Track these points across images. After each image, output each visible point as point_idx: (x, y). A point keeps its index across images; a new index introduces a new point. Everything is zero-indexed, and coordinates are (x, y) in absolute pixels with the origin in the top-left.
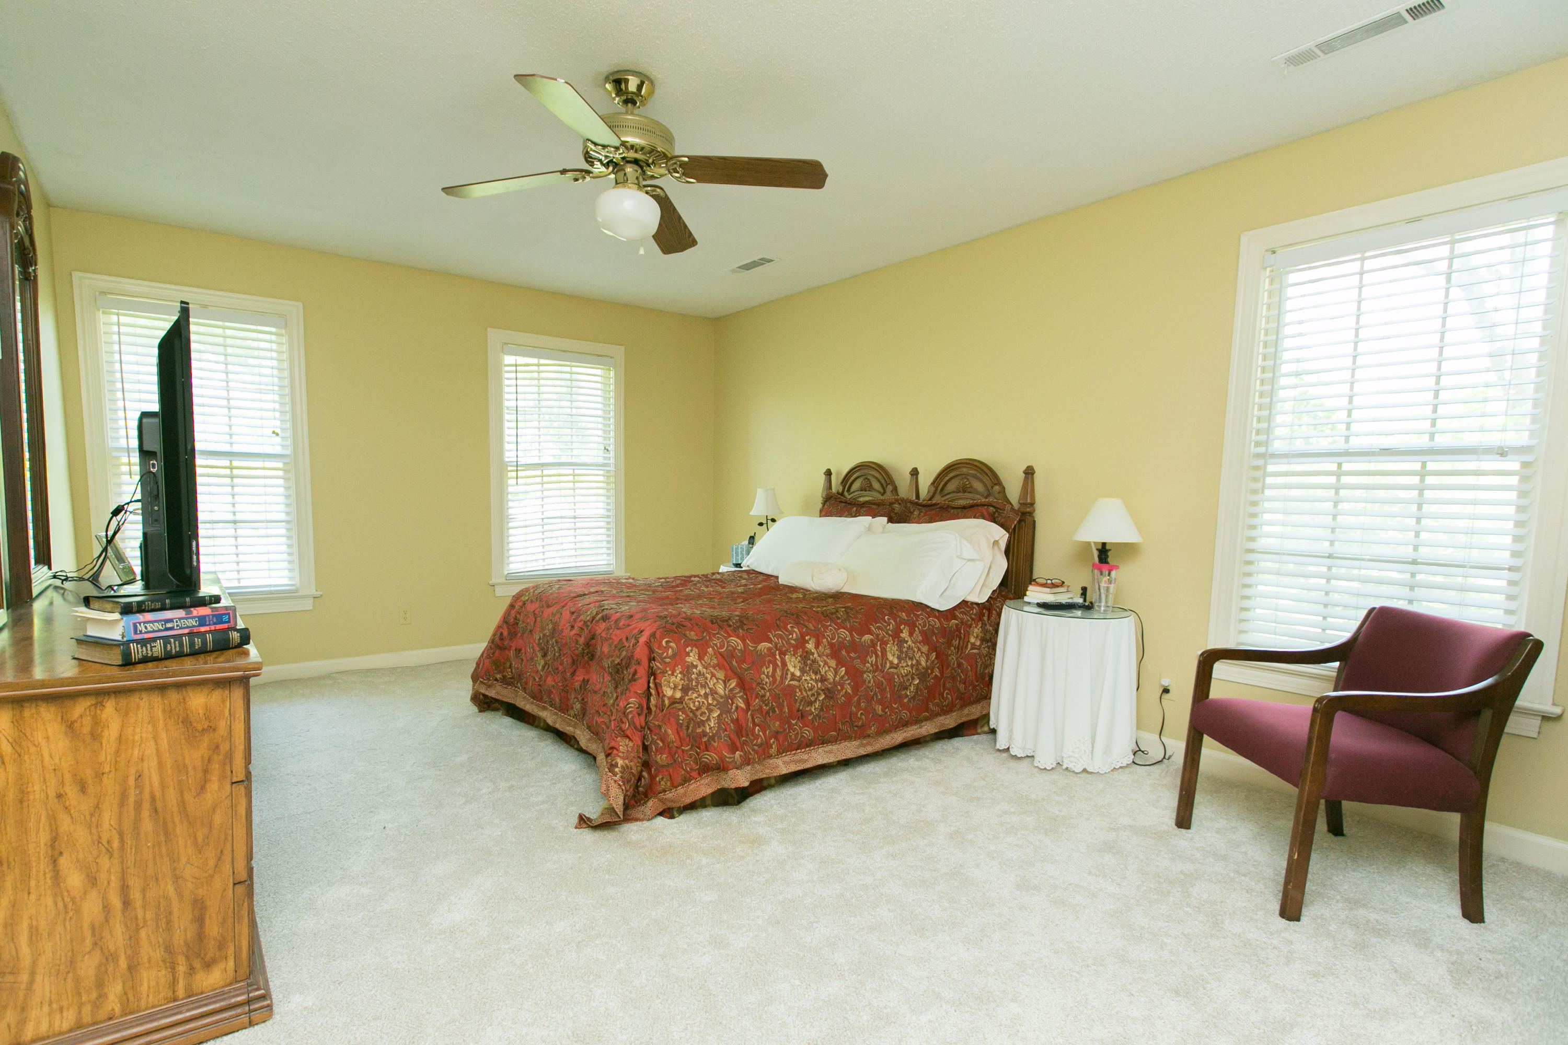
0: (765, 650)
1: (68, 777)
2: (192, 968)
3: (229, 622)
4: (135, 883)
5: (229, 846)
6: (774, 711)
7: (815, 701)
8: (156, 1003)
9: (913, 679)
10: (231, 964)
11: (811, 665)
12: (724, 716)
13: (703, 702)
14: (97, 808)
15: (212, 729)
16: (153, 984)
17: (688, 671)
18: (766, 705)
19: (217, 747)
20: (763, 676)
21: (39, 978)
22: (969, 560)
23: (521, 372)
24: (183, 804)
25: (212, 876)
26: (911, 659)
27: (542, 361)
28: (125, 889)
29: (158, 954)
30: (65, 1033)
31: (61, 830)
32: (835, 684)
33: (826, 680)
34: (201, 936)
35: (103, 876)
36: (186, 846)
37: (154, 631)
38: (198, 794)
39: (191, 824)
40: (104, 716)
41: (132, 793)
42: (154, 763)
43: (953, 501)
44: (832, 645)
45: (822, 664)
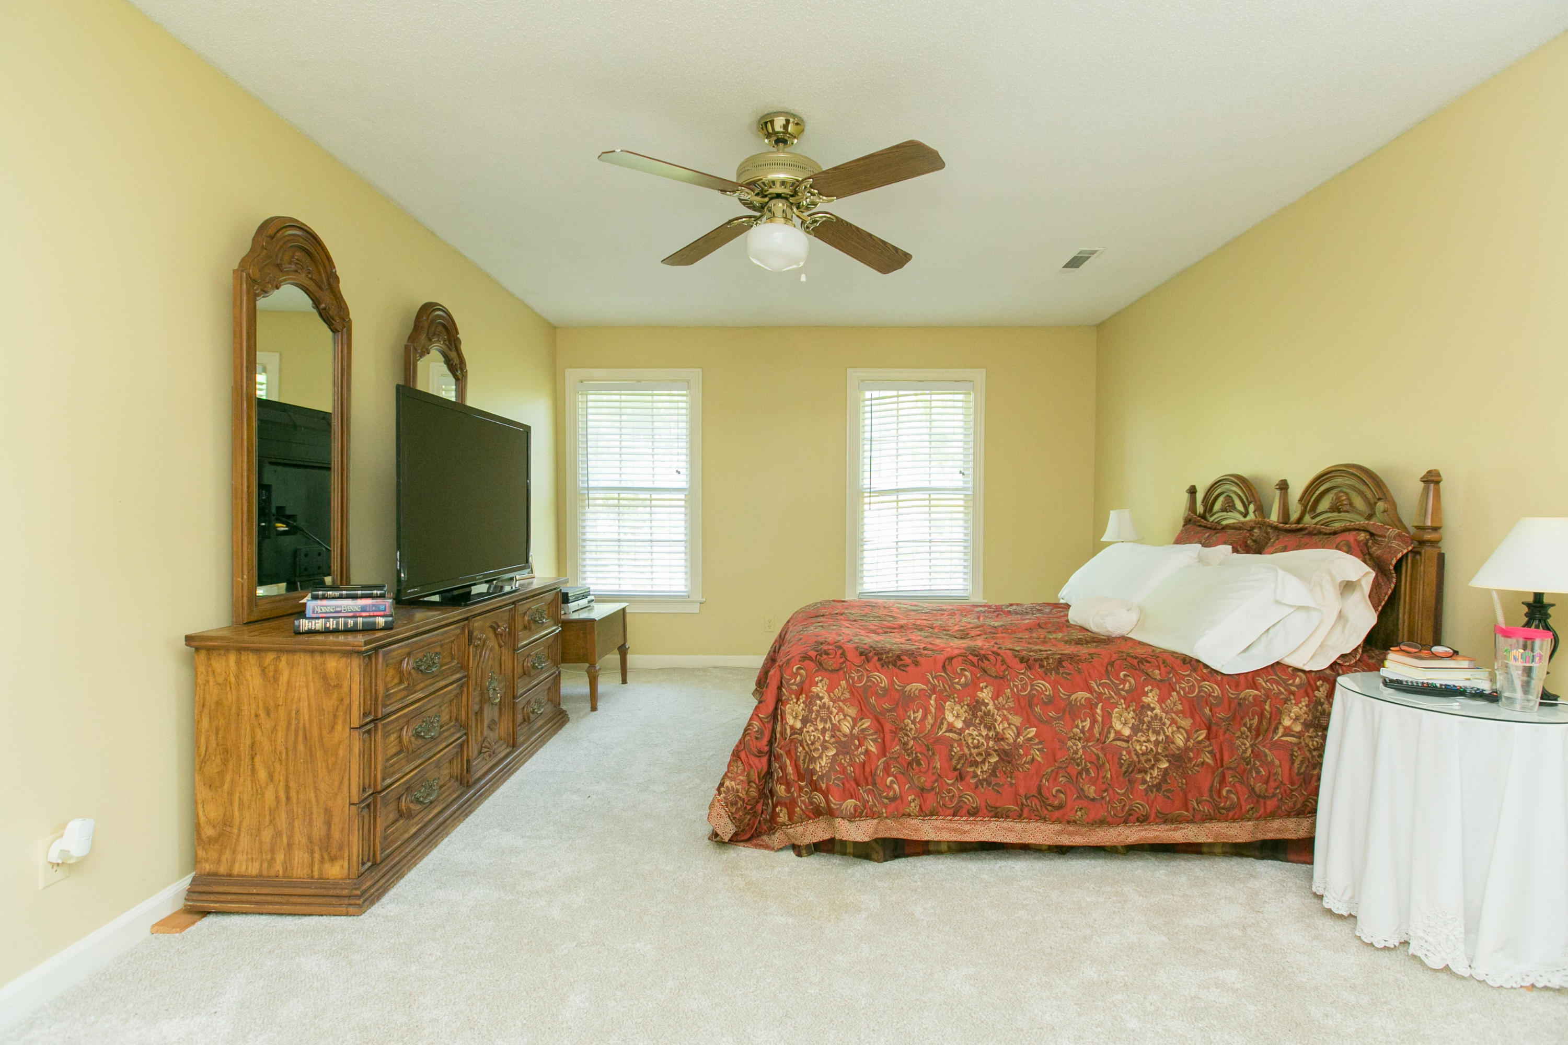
0: (917, 692)
1: (261, 704)
2: (323, 857)
3: (385, 610)
4: (293, 785)
5: (347, 775)
6: (919, 764)
7: (983, 762)
8: (302, 876)
9: (1157, 760)
10: (346, 864)
11: (982, 717)
12: (841, 757)
13: (819, 738)
14: (274, 729)
15: (339, 686)
16: (301, 861)
17: (810, 703)
18: (908, 755)
19: (342, 700)
20: (907, 721)
21: (242, 835)
22: (1300, 608)
23: (877, 405)
24: (321, 738)
25: (337, 794)
26: (1157, 733)
27: (901, 393)
28: (287, 787)
29: (304, 841)
30: (254, 877)
31: (257, 739)
32: (1016, 746)
33: (1003, 739)
34: (328, 836)
35: (276, 776)
36: (322, 767)
37: (327, 613)
38: (330, 732)
39: (325, 752)
40: (281, 666)
41: (294, 722)
42: (306, 704)
43: (1326, 524)
44: (1017, 698)
45: (999, 719)
